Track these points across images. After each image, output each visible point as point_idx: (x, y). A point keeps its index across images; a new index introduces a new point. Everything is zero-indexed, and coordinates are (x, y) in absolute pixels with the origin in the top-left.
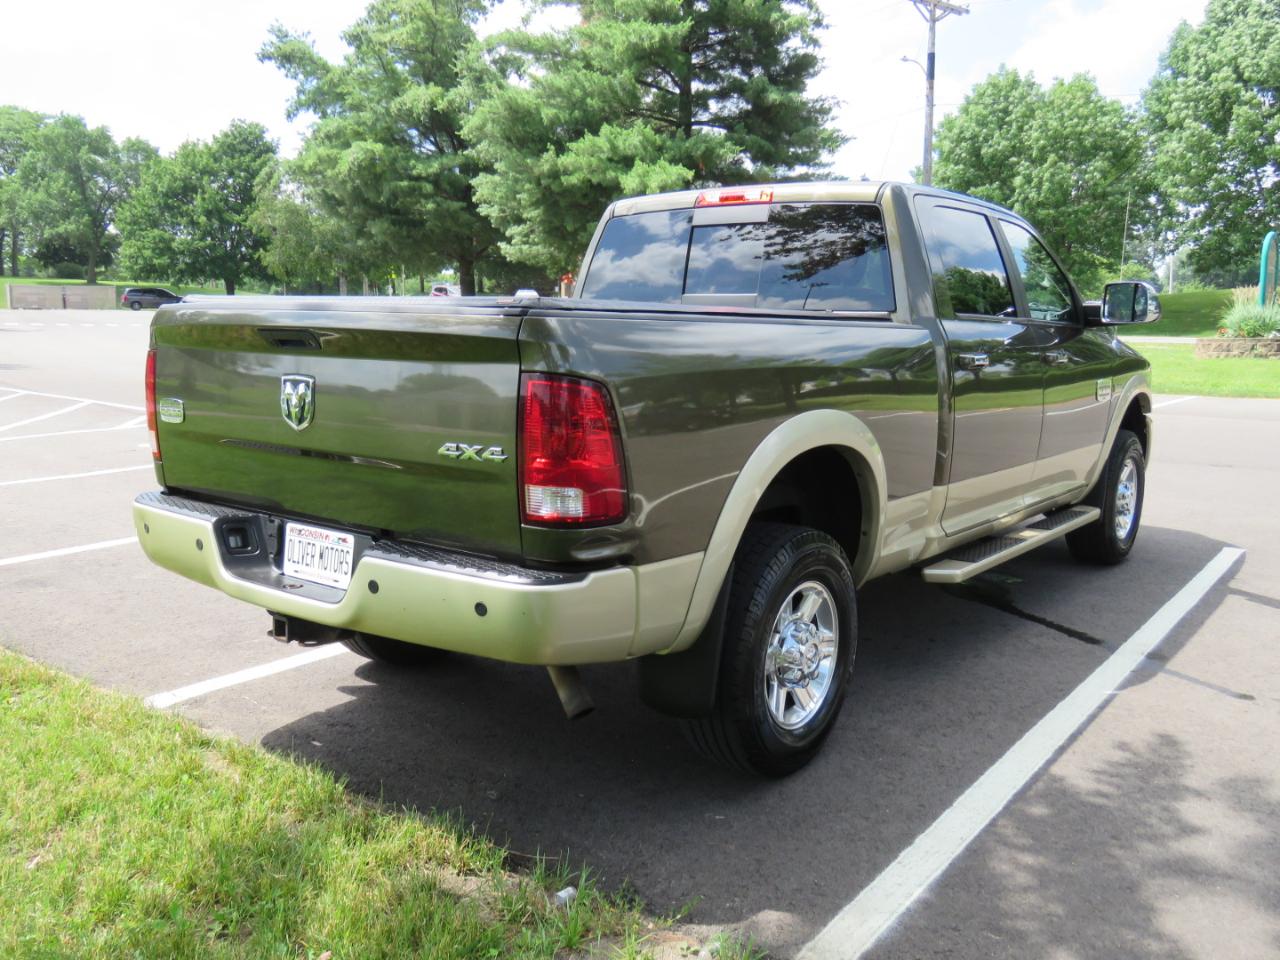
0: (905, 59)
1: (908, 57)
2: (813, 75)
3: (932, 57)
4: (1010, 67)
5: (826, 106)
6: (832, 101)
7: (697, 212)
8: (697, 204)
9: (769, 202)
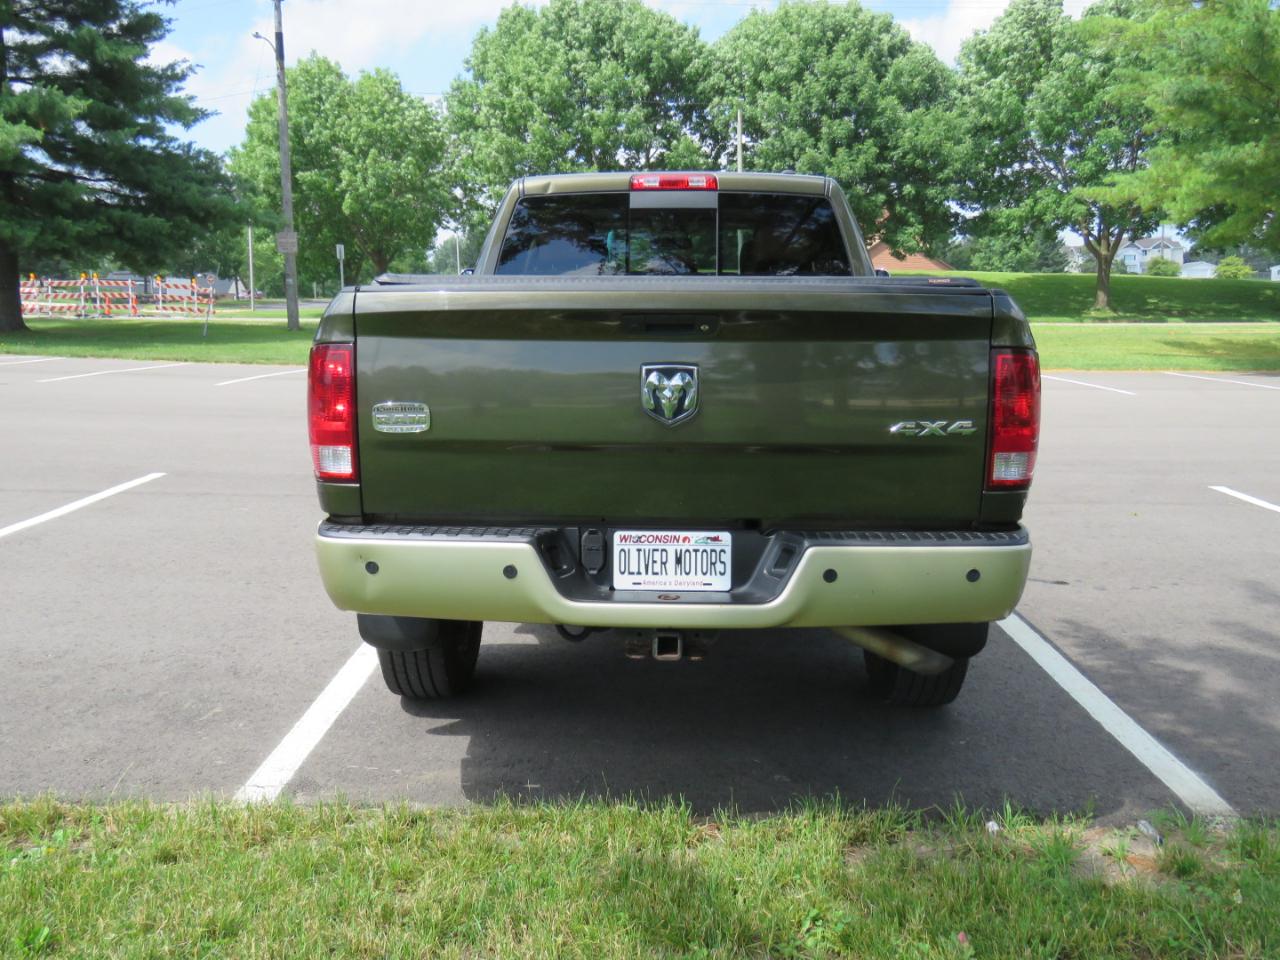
0: (257, 36)
1: (260, 33)
2: (155, 39)
3: (279, 37)
4: (320, 55)
5: (178, 70)
6: (184, 66)
7: (633, 195)
8: (633, 187)
9: (715, 189)
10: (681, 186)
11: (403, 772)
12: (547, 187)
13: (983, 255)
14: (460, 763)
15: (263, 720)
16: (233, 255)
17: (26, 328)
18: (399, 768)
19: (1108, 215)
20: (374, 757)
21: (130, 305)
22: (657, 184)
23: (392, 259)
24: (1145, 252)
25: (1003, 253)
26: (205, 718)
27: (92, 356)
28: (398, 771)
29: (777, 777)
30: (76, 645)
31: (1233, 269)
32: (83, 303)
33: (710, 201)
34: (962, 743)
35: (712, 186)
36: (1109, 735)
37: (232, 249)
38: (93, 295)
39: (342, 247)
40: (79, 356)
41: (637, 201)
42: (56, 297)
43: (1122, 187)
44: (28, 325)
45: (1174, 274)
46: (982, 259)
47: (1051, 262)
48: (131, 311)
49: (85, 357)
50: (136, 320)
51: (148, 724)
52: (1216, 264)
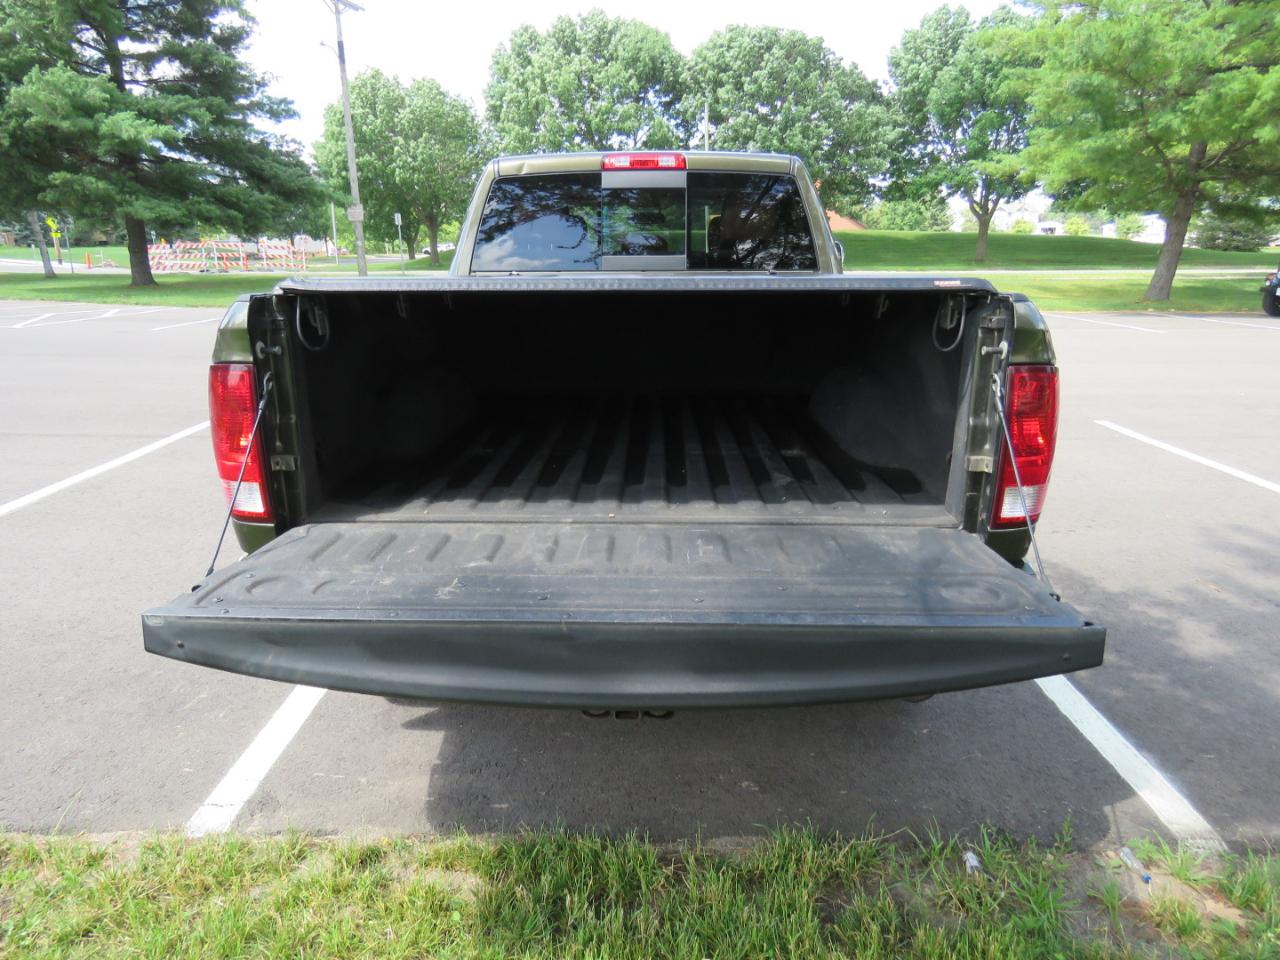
2: (243, 48)
7: (604, 175)
8: (604, 167)
9: (684, 169)
10: (651, 165)
11: (368, 782)
12: (521, 168)
13: (889, 216)
14: (428, 769)
15: (245, 708)
16: (322, 221)
17: (156, 283)
18: (365, 776)
19: (989, 184)
20: (343, 759)
21: (241, 263)
22: (627, 164)
23: (442, 222)
24: (1010, 214)
25: (904, 215)
26: (188, 706)
27: (202, 306)
28: (363, 780)
29: (745, 784)
30: (93, 612)
31: (1074, 227)
32: (205, 261)
33: (679, 180)
34: (925, 731)
35: (681, 166)
36: (1065, 719)
37: (321, 216)
38: (212, 255)
39: (400, 215)
40: (193, 306)
41: (609, 181)
42: (183, 257)
43: (1004, 163)
44: (156, 280)
45: (1031, 231)
46: (888, 220)
47: (939, 222)
48: (243, 267)
49: (196, 306)
50: (246, 274)
51: (131, 715)
52: (1063, 223)
